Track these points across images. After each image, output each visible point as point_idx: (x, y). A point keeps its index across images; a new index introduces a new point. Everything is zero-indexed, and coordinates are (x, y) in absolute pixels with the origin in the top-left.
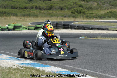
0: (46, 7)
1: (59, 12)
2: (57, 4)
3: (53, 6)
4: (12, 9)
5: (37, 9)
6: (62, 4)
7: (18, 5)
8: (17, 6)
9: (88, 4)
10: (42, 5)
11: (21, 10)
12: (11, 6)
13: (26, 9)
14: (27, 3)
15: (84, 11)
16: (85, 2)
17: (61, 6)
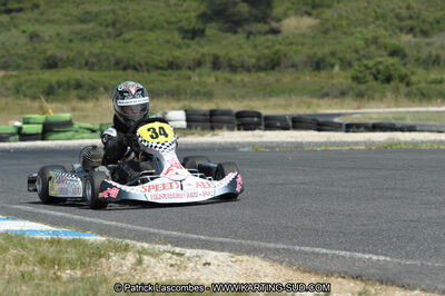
0: (254, 60)
1: (308, 78)
2: (302, 44)
3: (285, 55)
4: (119, 69)
5: (219, 68)
6: (323, 44)
7: (140, 54)
8: (137, 59)
9: (428, 44)
10: (241, 52)
11: (154, 75)
12: (112, 60)
13: (172, 69)
14: (179, 47)
15: (404, 71)
16: (415, 36)
17: (315, 55)
